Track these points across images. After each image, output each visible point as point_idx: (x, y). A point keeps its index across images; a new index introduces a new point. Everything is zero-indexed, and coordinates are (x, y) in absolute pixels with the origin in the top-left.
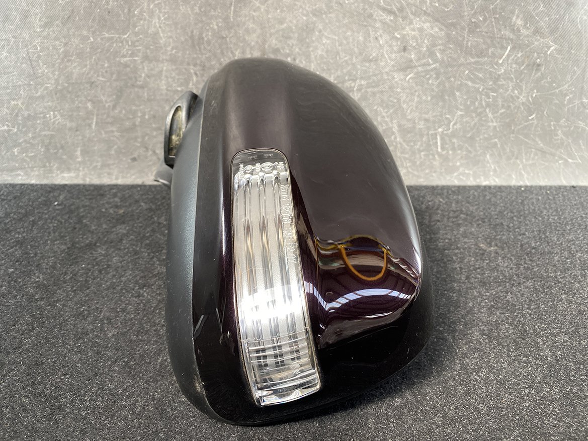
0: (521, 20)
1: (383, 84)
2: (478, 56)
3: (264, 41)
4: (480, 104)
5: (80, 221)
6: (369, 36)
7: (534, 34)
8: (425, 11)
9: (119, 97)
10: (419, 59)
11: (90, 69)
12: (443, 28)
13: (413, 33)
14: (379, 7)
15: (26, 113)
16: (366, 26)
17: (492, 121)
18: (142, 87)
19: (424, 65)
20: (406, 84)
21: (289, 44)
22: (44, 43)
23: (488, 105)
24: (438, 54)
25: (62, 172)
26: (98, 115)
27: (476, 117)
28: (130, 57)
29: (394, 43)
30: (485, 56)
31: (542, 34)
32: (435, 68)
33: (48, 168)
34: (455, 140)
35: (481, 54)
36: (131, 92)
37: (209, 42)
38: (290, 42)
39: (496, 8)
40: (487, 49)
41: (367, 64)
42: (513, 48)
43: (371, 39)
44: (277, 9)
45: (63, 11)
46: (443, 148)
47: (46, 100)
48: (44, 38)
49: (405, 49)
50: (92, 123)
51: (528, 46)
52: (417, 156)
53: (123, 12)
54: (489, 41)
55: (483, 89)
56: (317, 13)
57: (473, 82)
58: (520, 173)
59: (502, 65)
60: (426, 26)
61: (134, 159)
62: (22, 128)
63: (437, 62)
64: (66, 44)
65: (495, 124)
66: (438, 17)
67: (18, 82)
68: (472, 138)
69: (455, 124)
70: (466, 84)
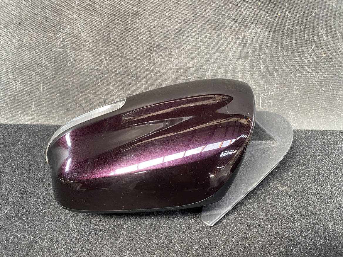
0: (324, 30)
1: (228, 67)
2: (292, 51)
3: (151, 40)
4: (290, 80)
6: (221, 37)
7: (331, 39)
8: (259, 22)
9: (56, 73)
10: (253, 52)
11: (37, 56)
12: (271, 33)
13: (250, 35)
14: (229, 18)
16: (219, 30)
17: (296, 91)
18: (71, 67)
19: (256, 55)
20: (243, 67)
23: (294, 81)
24: (266, 49)
25: (24, 116)
26: (43, 83)
27: (286, 88)
28: (62, 48)
29: (237, 41)
30: (296, 51)
31: (336, 40)
32: (263, 58)
33: (15, 114)
34: (271, 101)
35: (294, 50)
36: (64, 70)
37: (114, 40)
38: (168, 40)
39: (308, 22)
40: (298, 47)
41: (219, 54)
42: (316, 47)
46: (263, 105)
47: (9, 74)
49: (244, 45)
50: (40, 88)
51: (325, 46)
53: (56, 20)
54: (300, 43)
55: (293, 72)
57: (287, 67)
58: (310, 121)
59: (307, 57)
60: (260, 31)
61: (68, 109)
63: (265, 54)
64: (19, 40)
65: (298, 93)
66: (268, 26)
68: (282, 100)
69: (272, 92)
70: (282, 68)
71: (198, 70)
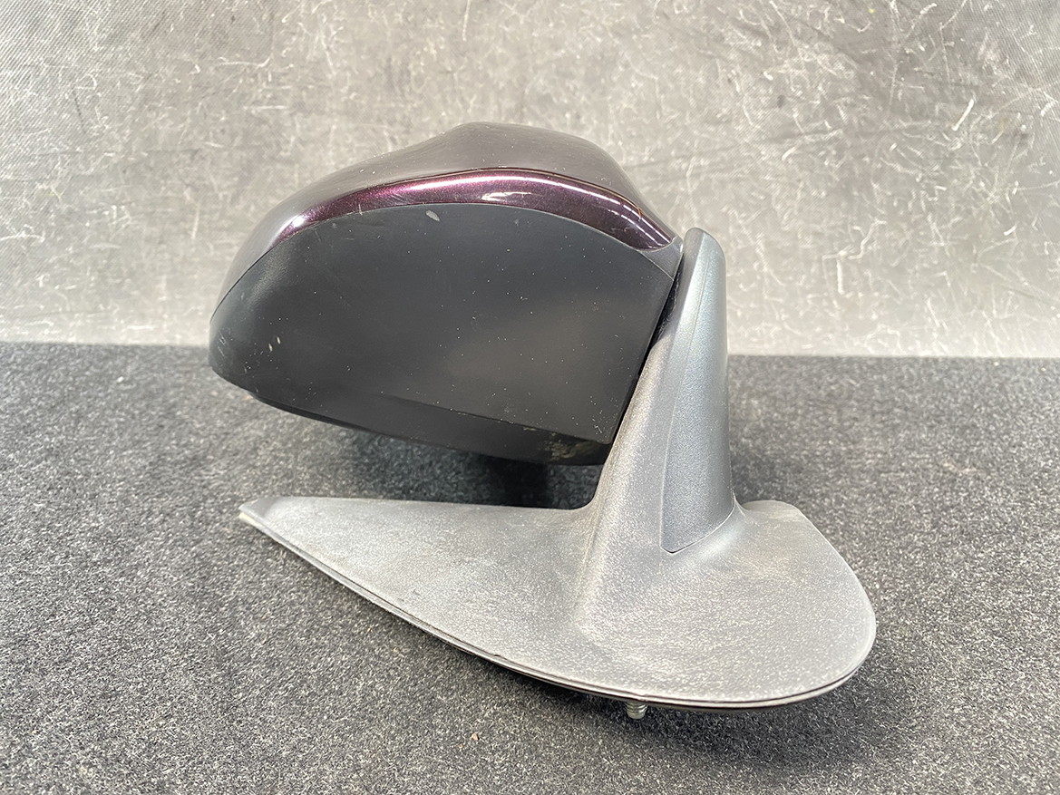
0: (995, 52)
1: (740, 166)
2: (915, 118)
3: (523, 81)
4: (917, 205)
5: (169, 412)
6: (717, 77)
7: (1017, 79)
8: (819, 32)
9: (244, 181)
10: (807, 120)
11: (192, 126)
12: (853, 63)
13: (797, 72)
14: (735, 22)
15: (65, 207)
16: (711, 57)
17: (938, 239)
18: (289, 162)
19: (816, 131)
20: (782, 167)
21: (568, 88)
22: (105, 74)
23: (930, 208)
24: (842, 113)
25: (130, 322)
26: (202, 213)
27: (908, 230)
28: (268, 104)
29: (762, 91)
30: (927, 117)
31: (1031, 80)
32: (836, 139)
33: (103, 314)
34: (868, 273)
35: (920, 113)
36: (267, 171)
37: (419, 80)
38: (570, 84)
39: (951, 29)
40: (932, 106)
41: (712, 129)
42: (979, 104)
43: (720, 81)
44: (548, 22)
45: (146, 13)
46: (846, 288)
47: (105, 182)
48: (107, 63)
49: (781, 102)
50: (191, 229)
51: (1005, 101)
52: (801, 301)
53: (260, 19)
54: (935, 90)
55: (923, 179)
56: (621, 31)
57: (905, 165)
58: (988, 336)
59: (957, 134)
60: (822, 59)
62: (56, 235)
63: (840, 127)
64: (148, 78)
65: (942, 244)
66: (843, 44)
67: (51, 147)
68: (900, 270)
69: (870, 242)
70: (892, 169)
71: (656, 175)
